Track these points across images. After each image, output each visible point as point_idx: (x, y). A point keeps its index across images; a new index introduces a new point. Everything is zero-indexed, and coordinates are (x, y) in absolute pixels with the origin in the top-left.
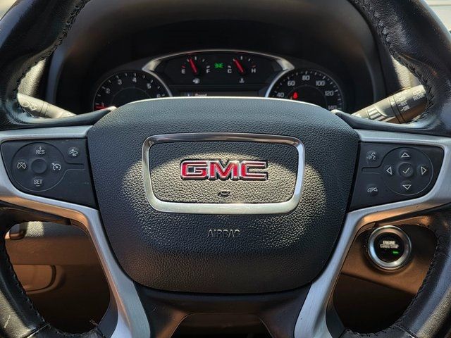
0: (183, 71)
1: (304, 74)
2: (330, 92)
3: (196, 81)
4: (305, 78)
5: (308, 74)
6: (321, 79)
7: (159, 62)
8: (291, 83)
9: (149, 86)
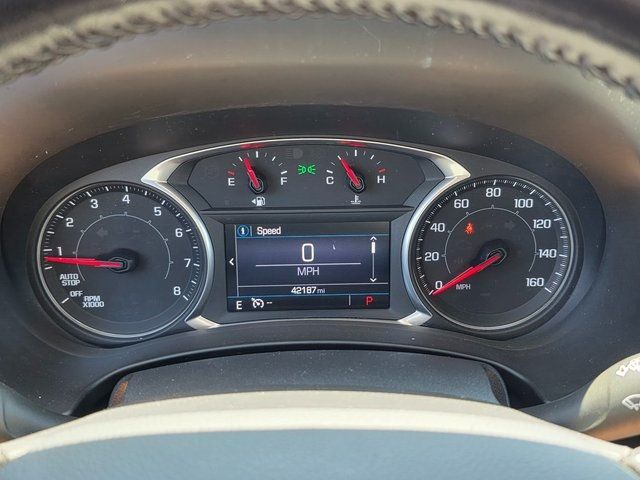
0: (230, 182)
1: (491, 185)
2: (544, 222)
3: (259, 202)
4: (492, 192)
5: (498, 185)
6: (525, 194)
7: (176, 165)
8: (460, 204)
9: (157, 211)
